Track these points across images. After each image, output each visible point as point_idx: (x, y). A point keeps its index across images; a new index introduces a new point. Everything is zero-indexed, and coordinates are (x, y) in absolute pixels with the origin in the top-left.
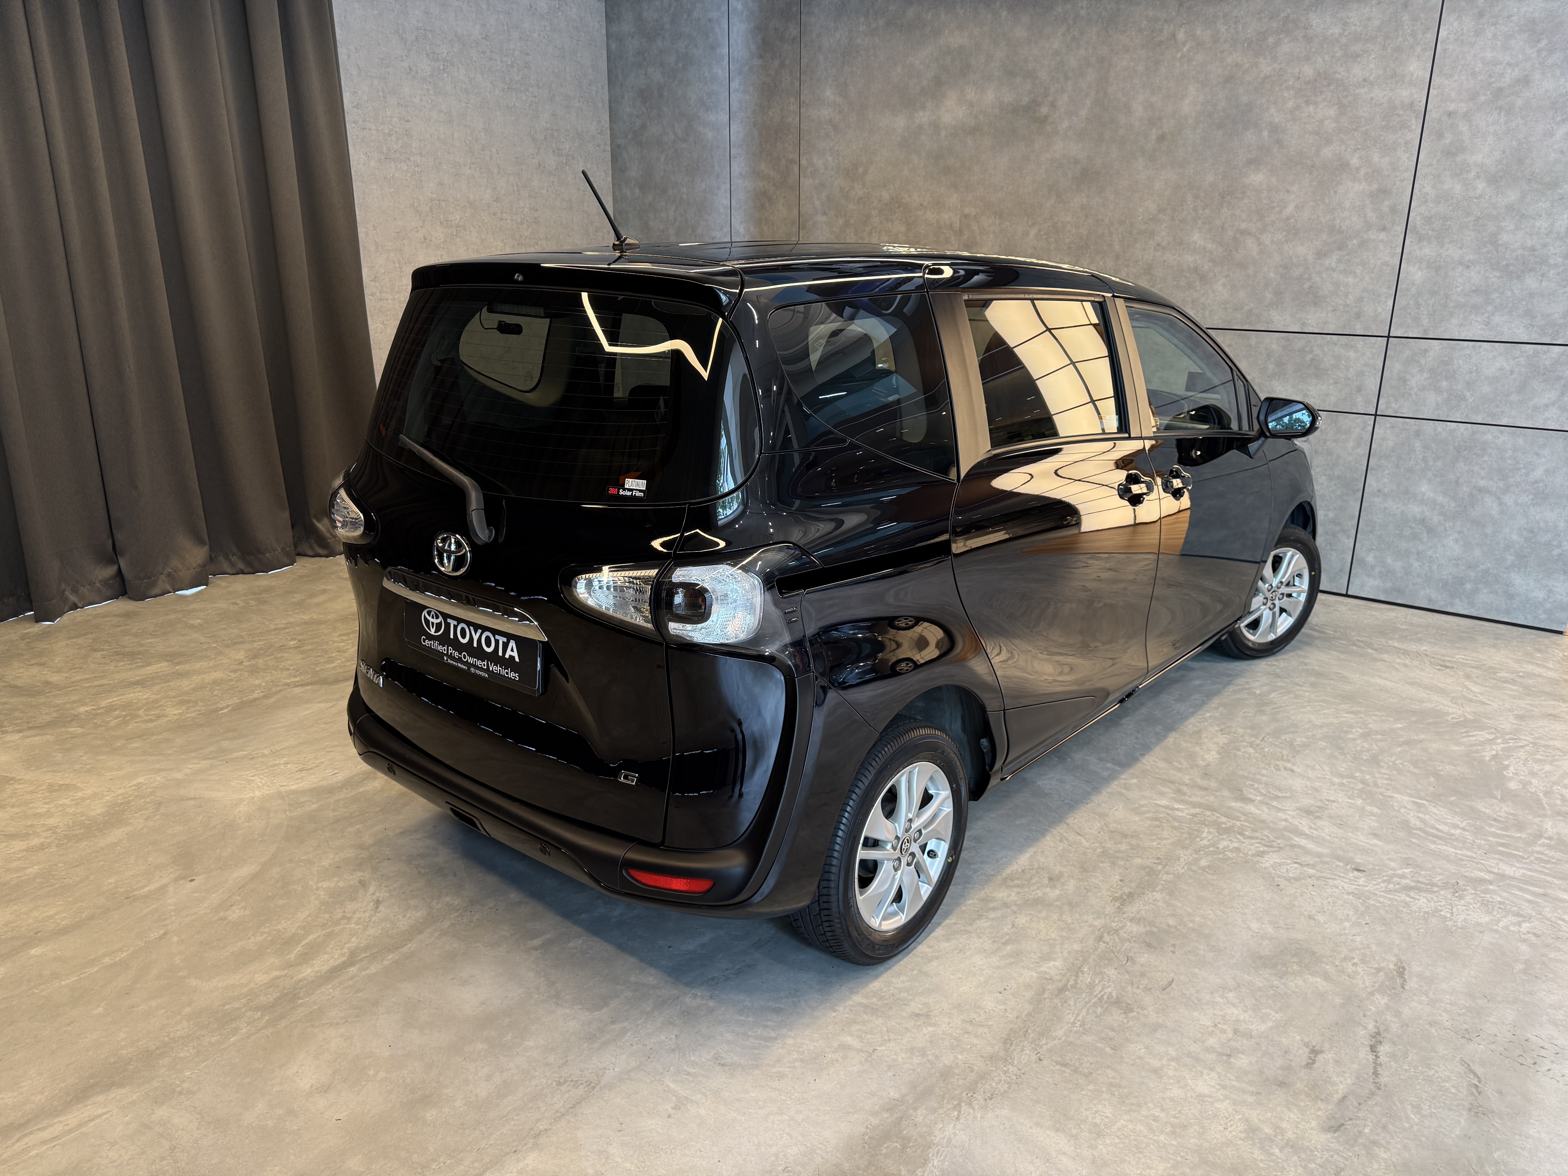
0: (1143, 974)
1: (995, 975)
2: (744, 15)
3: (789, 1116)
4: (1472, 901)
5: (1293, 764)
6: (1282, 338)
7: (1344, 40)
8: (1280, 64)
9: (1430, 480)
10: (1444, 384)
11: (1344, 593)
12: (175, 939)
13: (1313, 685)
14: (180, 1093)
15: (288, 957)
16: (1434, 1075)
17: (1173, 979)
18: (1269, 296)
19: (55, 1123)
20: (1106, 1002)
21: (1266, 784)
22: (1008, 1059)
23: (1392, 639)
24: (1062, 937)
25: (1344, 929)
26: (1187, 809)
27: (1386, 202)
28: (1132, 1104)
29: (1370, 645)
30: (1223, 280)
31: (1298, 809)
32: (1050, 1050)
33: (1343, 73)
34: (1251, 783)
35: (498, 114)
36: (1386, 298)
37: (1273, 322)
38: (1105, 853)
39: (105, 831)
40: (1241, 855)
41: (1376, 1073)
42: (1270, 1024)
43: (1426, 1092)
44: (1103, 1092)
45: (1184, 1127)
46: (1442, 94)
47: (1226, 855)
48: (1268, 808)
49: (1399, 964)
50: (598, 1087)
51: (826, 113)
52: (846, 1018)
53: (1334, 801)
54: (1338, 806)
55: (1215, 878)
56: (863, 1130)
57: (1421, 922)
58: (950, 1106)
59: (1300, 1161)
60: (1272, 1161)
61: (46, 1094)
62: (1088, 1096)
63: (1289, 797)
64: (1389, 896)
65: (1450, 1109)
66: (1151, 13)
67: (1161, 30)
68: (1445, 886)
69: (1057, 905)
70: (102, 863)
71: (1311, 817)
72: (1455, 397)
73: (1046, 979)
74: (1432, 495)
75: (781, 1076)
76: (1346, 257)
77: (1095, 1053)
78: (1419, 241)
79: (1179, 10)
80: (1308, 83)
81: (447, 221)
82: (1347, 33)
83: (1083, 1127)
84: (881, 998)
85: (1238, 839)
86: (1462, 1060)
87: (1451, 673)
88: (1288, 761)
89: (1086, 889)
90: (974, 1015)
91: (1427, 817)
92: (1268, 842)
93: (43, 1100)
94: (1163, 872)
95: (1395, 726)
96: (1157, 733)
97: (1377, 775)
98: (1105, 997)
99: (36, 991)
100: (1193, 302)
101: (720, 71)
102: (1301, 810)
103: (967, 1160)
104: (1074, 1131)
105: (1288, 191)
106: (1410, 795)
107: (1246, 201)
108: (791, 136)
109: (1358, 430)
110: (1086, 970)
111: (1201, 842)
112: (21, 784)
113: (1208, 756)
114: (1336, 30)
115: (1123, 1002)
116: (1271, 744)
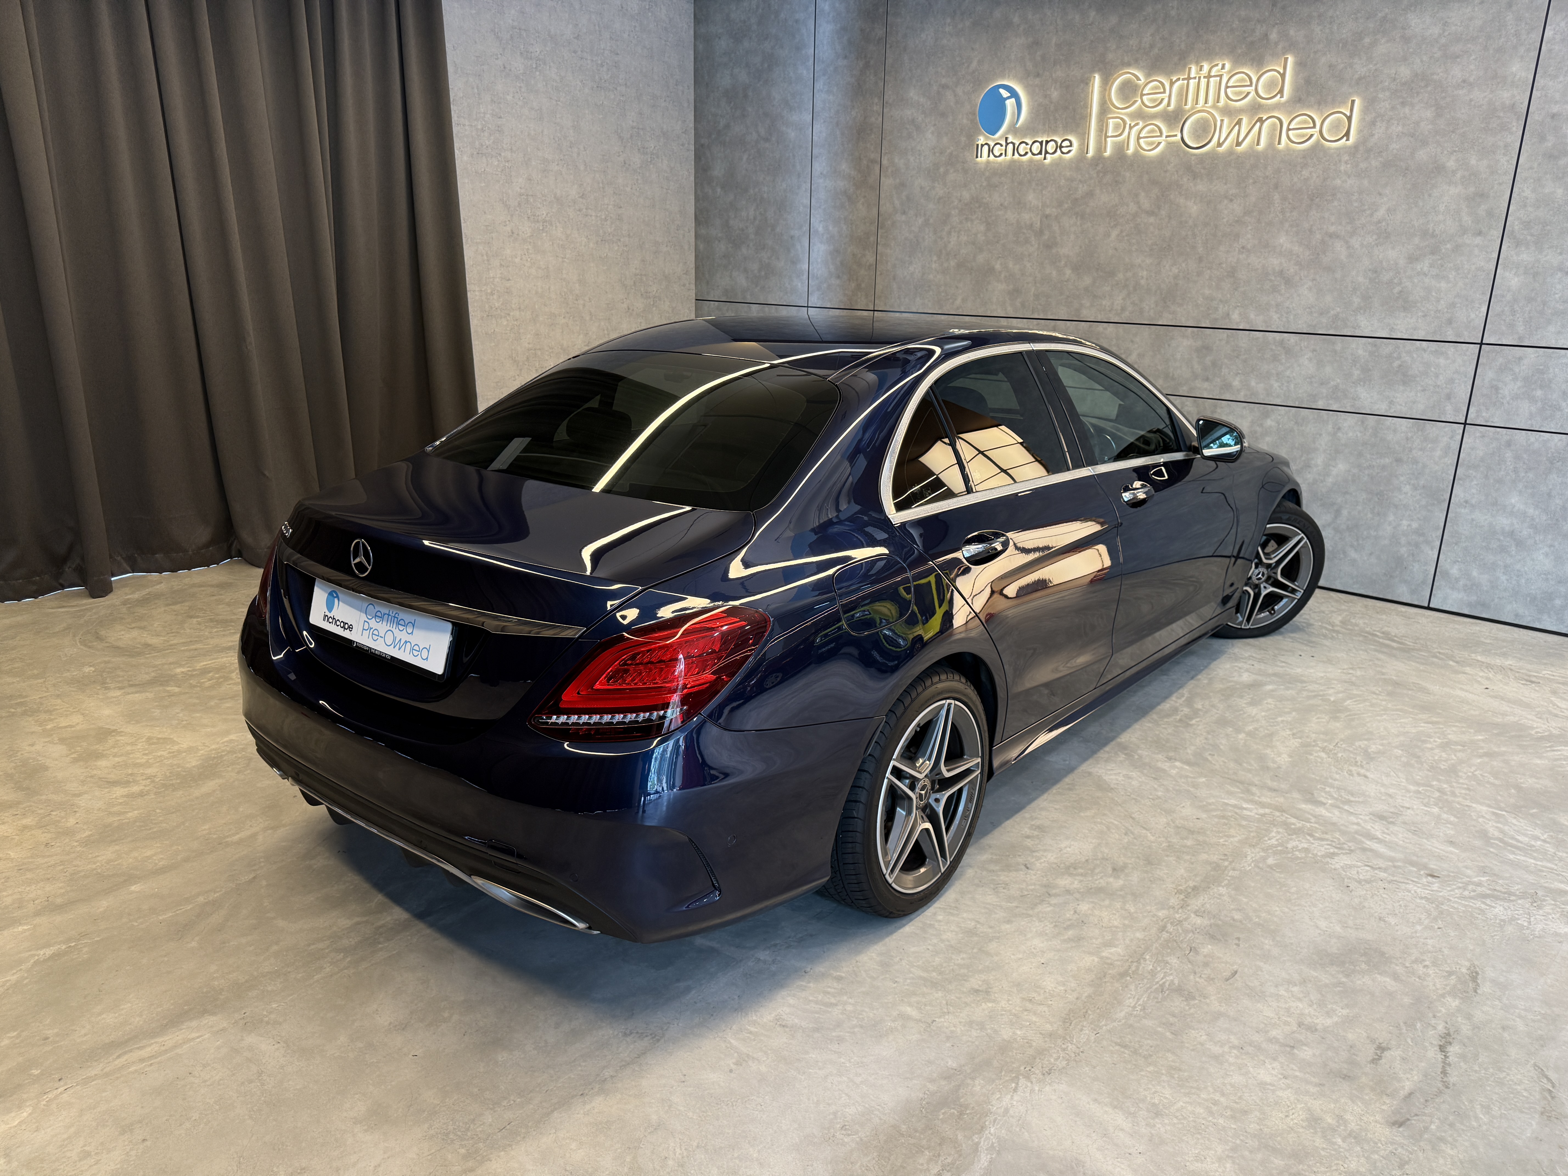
0: (1206, 965)
1: (1056, 958)
2: (831, 16)
3: (848, 1078)
4: (1551, 911)
5: (1367, 770)
6: (1368, 344)
7: (1443, 41)
8: (1376, 64)
9: (1520, 492)
10: (1539, 393)
11: (1426, 605)
12: (264, 883)
13: (1390, 694)
14: (268, 1023)
15: (368, 905)
16: (1505, 1077)
17: (1237, 971)
18: (1356, 300)
19: (152, 1044)
20: (1168, 989)
21: (1339, 789)
22: (1068, 1037)
23: (1475, 653)
25: (1416, 932)
26: (1256, 808)
27: (1483, 206)
28: (1192, 1087)
29: (1451, 658)
30: (1310, 283)
31: (1371, 814)
32: (1109, 1031)
33: (1441, 74)
34: (1323, 786)
35: (587, 112)
36: (1480, 304)
37: (1360, 327)
38: (1170, 846)
39: (200, 782)
40: (1310, 855)
41: (1444, 1073)
42: (1336, 1019)
43: (1496, 1093)
44: (1163, 1074)
45: (1245, 1112)
46: (1546, 96)
47: (1294, 854)
48: (1340, 812)
49: (1472, 968)
50: (662, 1040)
51: (909, 113)
52: (907, 990)
53: (1409, 808)
54: (1412, 812)
55: (1282, 876)
56: (921, 1095)
57: (1496, 929)
58: (1007, 1078)
59: (1363, 1151)
60: (1335, 1150)
61: (144, 1017)
62: (1148, 1077)
63: (1362, 802)
64: (1463, 902)
65: (1522, 1112)
66: (1243, 13)
67: (1253, 30)
68: (1524, 895)
69: (1121, 895)
70: (196, 811)
71: (1384, 822)
72: (1550, 406)
73: (1108, 964)
74: (1522, 507)
75: (840, 1040)
76: (1439, 262)
77: (1155, 1037)
78: (1517, 246)
79: (1272, 10)
80: (1405, 84)
81: (534, 216)
82: (1446, 33)
83: (1141, 1105)
84: (941, 973)
85: (1308, 840)
86: (1535, 1065)
87: (1537, 688)
88: (1362, 767)
89: (1151, 881)
90: (1034, 995)
91: (1506, 828)
92: (1338, 844)
93: (141, 1023)
94: (1229, 868)
95: (1476, 738)
96: (1227, 735)
97: (1454, 784)
98: (1167, 984)
99: (136, 924)
100: (1277, 305)
101: (805, 72)
102: (1374, 815)
103: (1023, 1130)
104: (1132, 1110)
105: (1380, 194)
106: (1489, 806)
107: (1336, 203)
108: (873, 136)
109: (1446, 439)
110: (1148, 957)
111: (1269, 842)
112: (122, 736)
113: (1279, 759)
114: (1436, 30)
115: (1184, 990)
116: (1345, 750)
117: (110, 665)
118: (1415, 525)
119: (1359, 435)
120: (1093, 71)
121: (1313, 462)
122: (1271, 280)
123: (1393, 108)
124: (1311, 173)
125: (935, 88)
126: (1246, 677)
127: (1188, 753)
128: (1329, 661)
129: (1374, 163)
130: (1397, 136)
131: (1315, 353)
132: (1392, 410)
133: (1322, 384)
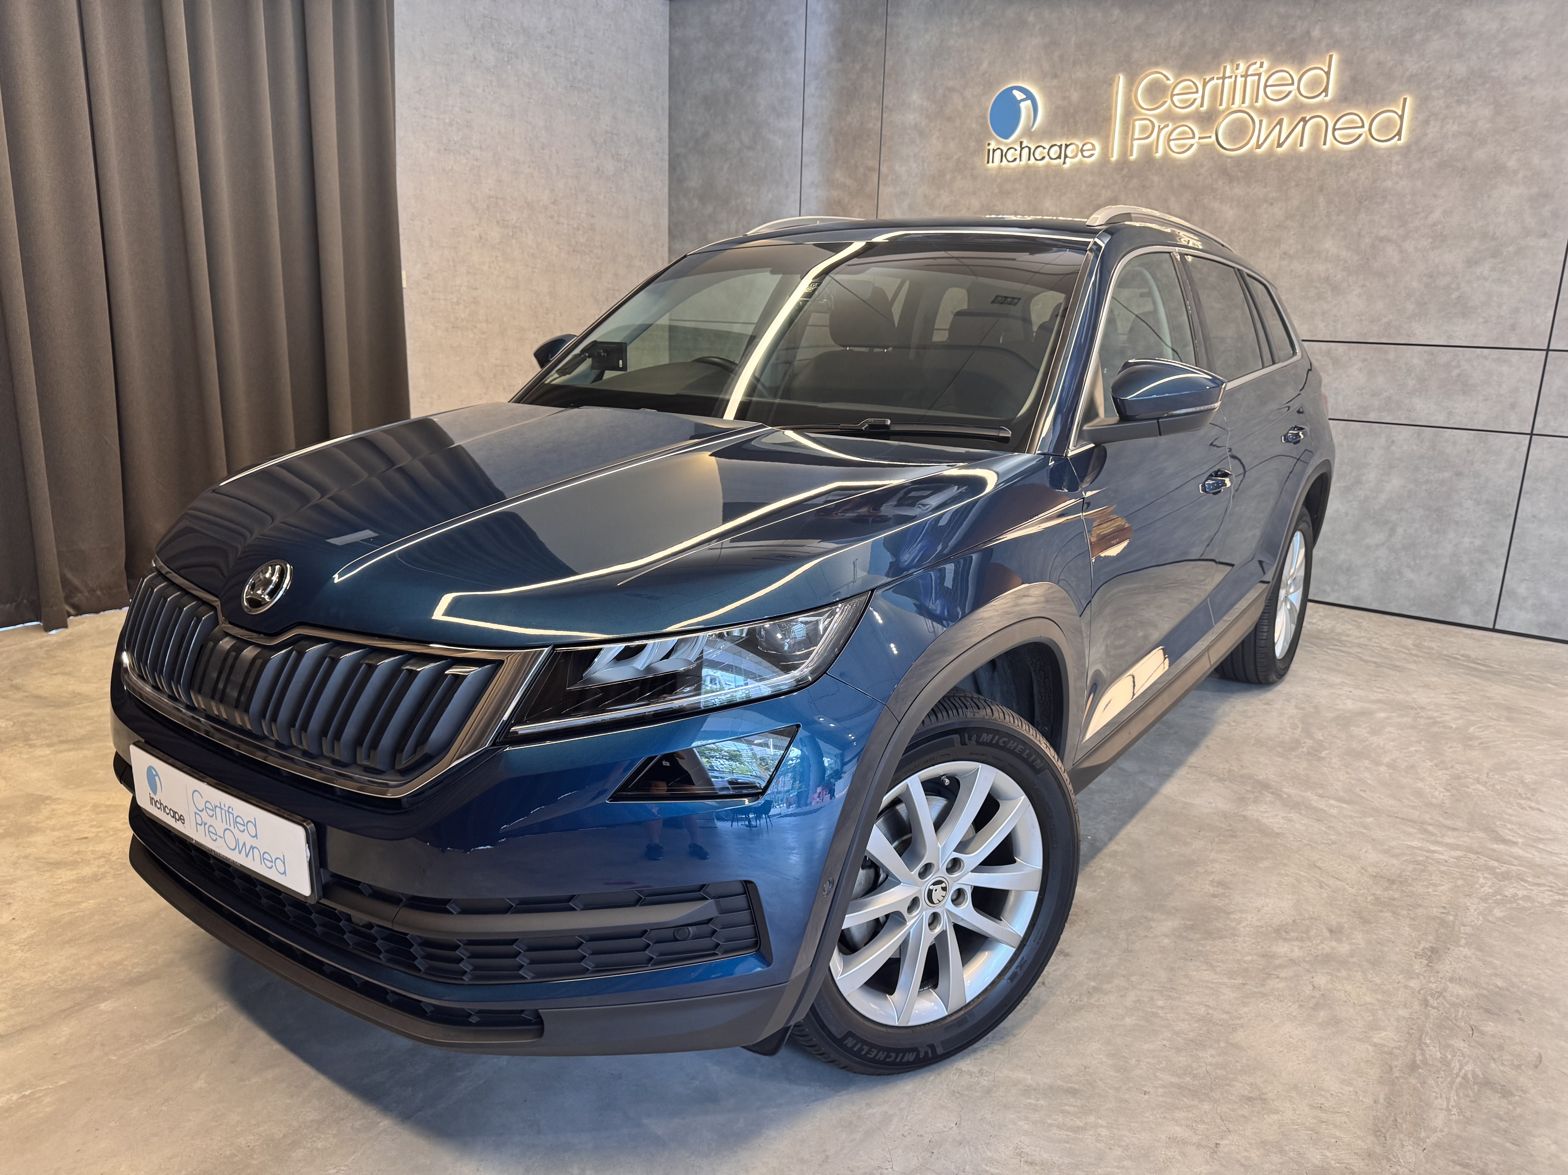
0: (1500, 1048)
1: (1322, 1048)
2: (824, 17)
5: (1538, 802)
6: (1425, 352)
7: (1501, 36)
8: (1428, 62)
11: (1491, 627)
13: (1509, 719)
17: (1540, 1054)
18: (1410, 307)
20: (1475, 1083)
21: (1520, 825)
22: (1391, 1157)
24: (1378, 1000)
26: (1446, 851)
29: (1546, 680)
30: (1359, 290)
32: (1437, 1145)
33: (1500, 71)
34: (1502, 823)
35: (560, 112)
36: (1546, 309)
37: (1415, 334)
38: (1378, 900)
40: (1536, 904)
47: (1518, 904)
48: (1539, 852)
51: (911, 118)
52: (1163, 1101)
55: (1521, 930)
63: (1554, 839)
66: (1282, 10)
67: (1294, 27)
69: (1354, 963)
73: (1386, 1053)
76: (1501, 266)
77: (1495, 1150)
79: (1314, 7)
80: (1460, 81)
81: (504, 220)
82: (1505, 29)
84: (1195, 1077)
85: (1523, 886)
88: (1529, 799)
89: (1379, 943)
90: (1320, 1099)
92: (1560, 889)
94: (1457, 923)
96: (1367, 768)
98: (1470, 1076)
99: (113, 1058)
100: (1323, 314)
101: (794, 76)
105: (1435, 196)
107: (1387, 206)
108: (870, 142)
109: (1510, 451)
110: (1428, 1042)
111: (1483, 889)
112: (59, 804)
113: (1437, 793)
114: (1493, 26)
115: (1494, 1084)
116: (1500, 781)
117: (32, 718)
118: (1478, 542)
119: (1415, 448)
120: (1117, 71)
121: (1364, 478)
122: (1316, 287)
123: (1448, 107)
124: (1359, 174)
125: (940, 91)
126: (1350, 705)
127: (1337, 790)
128: (1426, 686)
129: (1428, 163)
130: (1453, 135)
131: (1365, 363)
132: (1451, 422)
133: (1373, 395)
